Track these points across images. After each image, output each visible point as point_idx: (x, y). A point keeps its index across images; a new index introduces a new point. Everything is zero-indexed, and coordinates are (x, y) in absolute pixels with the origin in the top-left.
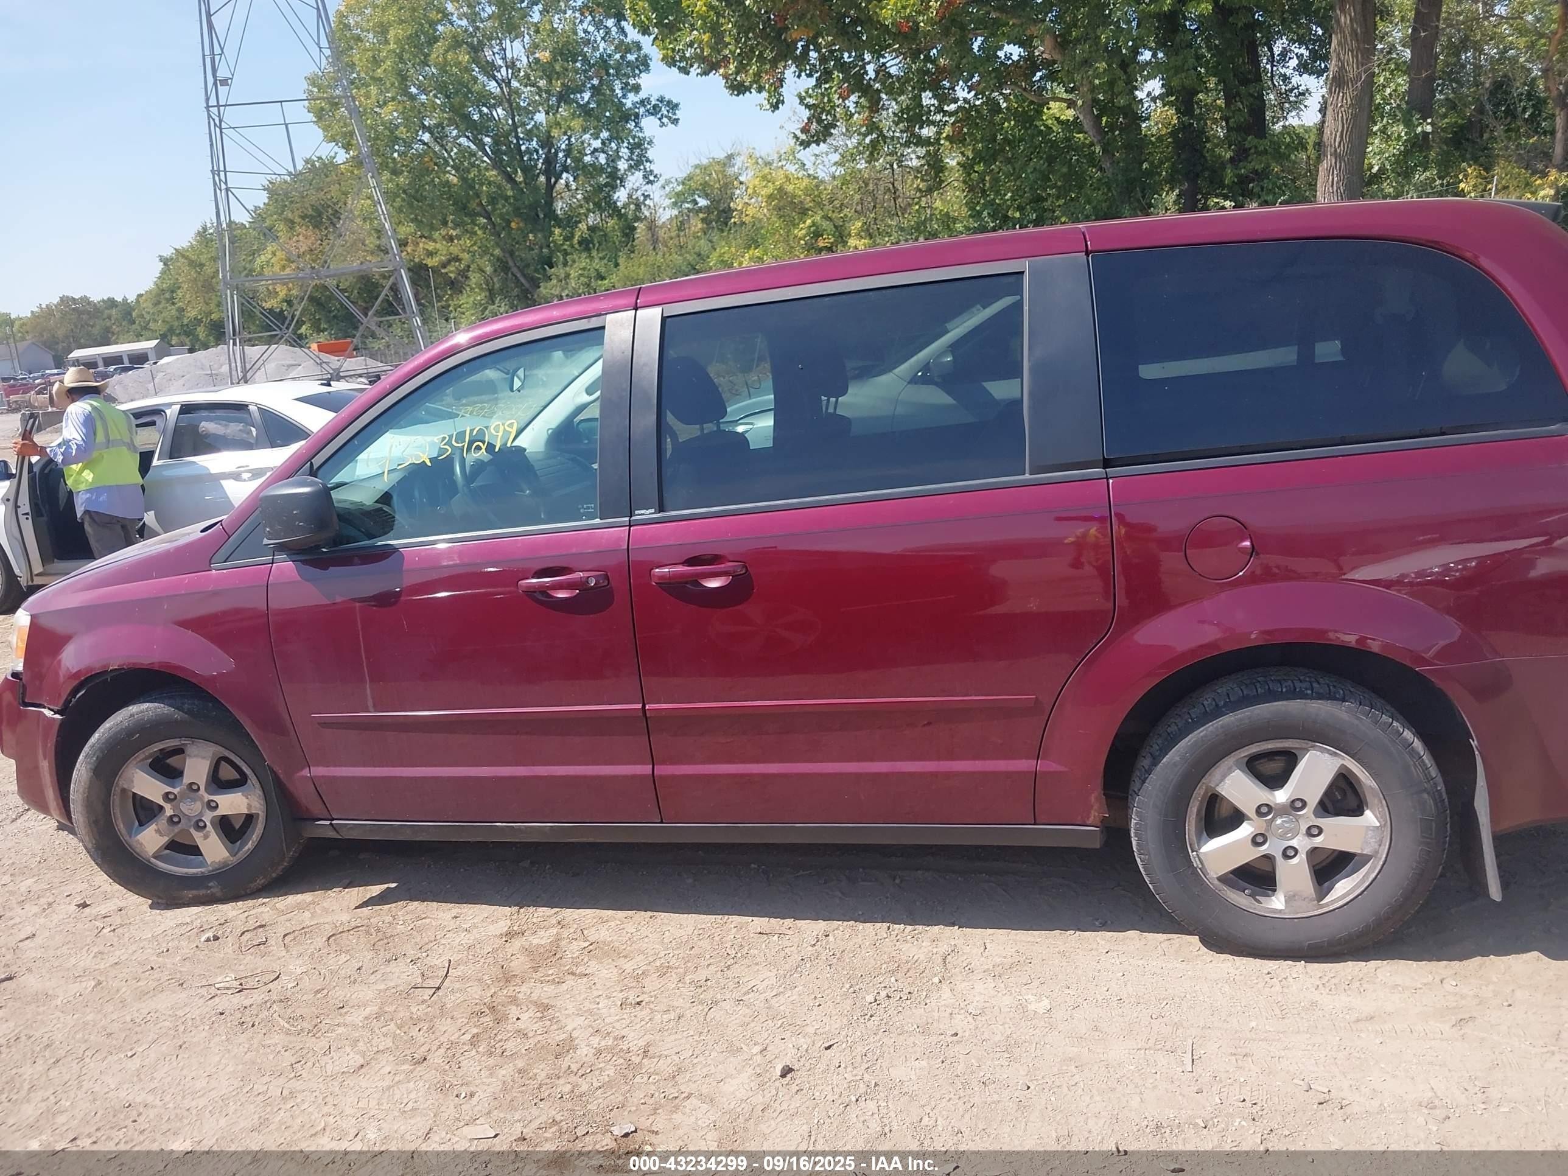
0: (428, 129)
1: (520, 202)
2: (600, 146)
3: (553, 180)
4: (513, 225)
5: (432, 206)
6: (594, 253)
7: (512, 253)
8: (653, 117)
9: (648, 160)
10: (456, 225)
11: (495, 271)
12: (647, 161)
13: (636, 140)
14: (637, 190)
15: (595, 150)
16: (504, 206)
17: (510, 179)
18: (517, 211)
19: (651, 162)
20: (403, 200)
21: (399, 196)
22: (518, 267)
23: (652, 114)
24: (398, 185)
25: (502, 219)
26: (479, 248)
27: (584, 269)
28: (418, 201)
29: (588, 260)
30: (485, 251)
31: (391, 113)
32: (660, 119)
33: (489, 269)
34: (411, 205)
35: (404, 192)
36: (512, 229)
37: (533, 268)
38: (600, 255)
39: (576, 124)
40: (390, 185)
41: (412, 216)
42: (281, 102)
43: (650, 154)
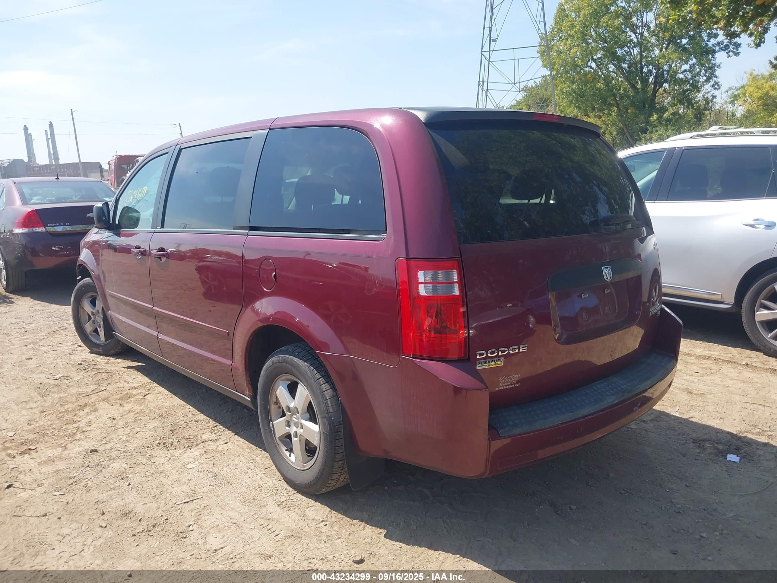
0: (595, 61)
1: (636, 99)
2: (689, 68)
3: (657, 88)
4: (629, 111)
5: (587, 100)
6: (669, 127)
7: (626, 126)
8: (723, 52)
9: (716, 77)
10: (599, 110)
11: (618, 134)
12: (714, 77)
13: (710, 65)
14: (708, 93)
15: (685, 71)
16: (626, 101)
17: (633, 86)
18: (633, 104)
19: (717, 78)
20: (573, 97)
21: (572, 95)
22: (629, 133)
23: (723, 50)
24: (572, 89)
25: (624, 107)
26: (611, 122)
27: (661, 135)
28: (581, 98)
29: (664, 131)
30: (613, 124)
31: (576, 52)
32: (727, 53)
33: (615, 133)
34: (577, 99)
35: (575, 92)
36: (628, 113)
37: (636, 133)
38: (673, 128)
39: (674, 56)
40: (568, 89)
41: (577, 105)
42: (514, 49)
43: (717, 73)
